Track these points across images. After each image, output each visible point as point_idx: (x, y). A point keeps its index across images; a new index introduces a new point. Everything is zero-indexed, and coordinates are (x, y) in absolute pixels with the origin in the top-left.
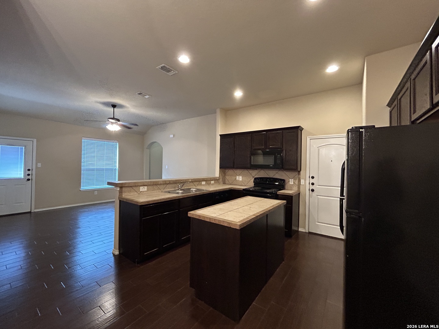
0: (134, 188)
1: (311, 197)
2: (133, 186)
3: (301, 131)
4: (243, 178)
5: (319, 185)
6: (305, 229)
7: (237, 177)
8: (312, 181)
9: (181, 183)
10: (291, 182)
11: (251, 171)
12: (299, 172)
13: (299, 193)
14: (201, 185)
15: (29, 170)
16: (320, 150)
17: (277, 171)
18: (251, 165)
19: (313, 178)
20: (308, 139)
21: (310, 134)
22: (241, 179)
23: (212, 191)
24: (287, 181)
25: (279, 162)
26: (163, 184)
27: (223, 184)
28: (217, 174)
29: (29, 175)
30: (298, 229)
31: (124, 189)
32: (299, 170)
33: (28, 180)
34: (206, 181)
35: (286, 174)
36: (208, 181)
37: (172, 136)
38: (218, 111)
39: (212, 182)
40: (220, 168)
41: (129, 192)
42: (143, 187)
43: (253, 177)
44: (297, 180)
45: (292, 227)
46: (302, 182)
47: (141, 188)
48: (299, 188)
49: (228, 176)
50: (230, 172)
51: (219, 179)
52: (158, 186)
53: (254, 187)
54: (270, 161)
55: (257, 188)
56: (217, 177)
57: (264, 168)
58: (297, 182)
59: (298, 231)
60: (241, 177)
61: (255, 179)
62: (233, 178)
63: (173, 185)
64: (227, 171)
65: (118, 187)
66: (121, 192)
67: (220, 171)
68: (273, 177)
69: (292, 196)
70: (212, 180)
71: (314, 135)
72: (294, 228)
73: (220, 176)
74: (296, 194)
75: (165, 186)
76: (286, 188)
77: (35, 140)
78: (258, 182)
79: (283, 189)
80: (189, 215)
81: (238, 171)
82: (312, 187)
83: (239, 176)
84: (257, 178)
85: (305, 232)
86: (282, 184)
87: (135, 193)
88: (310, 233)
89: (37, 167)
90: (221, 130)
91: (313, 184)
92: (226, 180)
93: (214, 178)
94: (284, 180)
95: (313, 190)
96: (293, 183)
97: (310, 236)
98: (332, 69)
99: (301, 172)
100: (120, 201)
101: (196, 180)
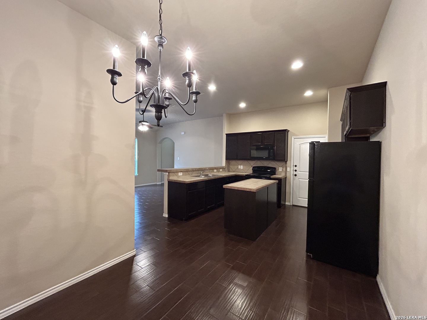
0: (176, 173)
1: (294, 180)
2: (175, 172)
3: (288, 133)
4: (244, 167)
5: (300, 172)
6: (290, 202)
7: (239, 167)
8: (295, 168)
9: (202, 170)
10: (280, 169)
11: (250, 162)
12: (286, 162)
13: (286, 177)
14: (214, 172)
16: (301, 146)
17: (270, 162)
18: (251, 157)
19: (296, 166)
20: (293, 138)
21: (294, 135)
22: (242, 168)
23: (225, 176)
24: (277, 169)
25: (272, 154)
26: (191, 171)
27: (228, 171)
28: (224, 164)
30: (285, 203)
31: (170, 174)
32: (286, 160)
34: (217, 169)
35: (277, 164)
36: (218, 169)
37: (183, 133)
38: (224, 115)
39: (221, 170)
40: (226, 159)
41: (173, 176)
42: (180, 173)
43: (252, 166)
44: (285, 168)
45: (281, 202)
46: (288, 169)
47: (179, 173)
48: (286, 173)
49: (232, 165)
50: (233, 162)
51: (225, 168)
52: (188, 172)
53: (253, 173)
54: (265, 154)
55: (255, 174)
56: (224, 167)
57: (260, 160)
58: (284, 170)
59: (285, 205)
60: (242, 166)
61: (254, 167)
62: (236, 167)
63: (197, 172)
64: (230, 161)
65: (167, 172)
66: (169, 176)
67: (226, 162)
68: (268, 166)
69: (281, 179)
70: (221, 169)
71: (297, 135)
72: (282, 202)
73: (226, 166)
74: (284, 177)
75: (192, 172)
76: (277, 174)
78: (255, 169)
79: (274, 175)
80: (224, 187)
81: (240, 162)
82: (295, 173)
83: (240, 165)
84: (255, 167)
85: (290, 205)
86: (274, 171)
87: (176, 177)
88: (293, 205)
90: (227, 130)
91: (296, 171)
92: (230, 169)
93: (222, 167)
94: (275, 168)
95: (296, 175)
96: (281, 170)
97: (294, 207)
98: (309, 93)
99: (288, 162)
100: (168, 182)
101: (211, 169)
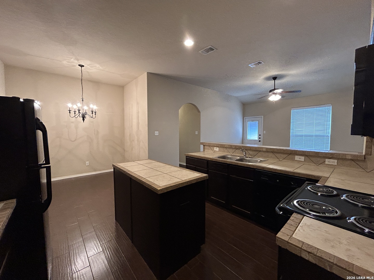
0: (211, 147)
15: (260, 135)
29: (260, 138)
31: (205, 147)
33: (260, 141)
41: (208, 149)
42: (216, 148)
77: (263, 116)
87: (212, 151)
89: (263, 134)
